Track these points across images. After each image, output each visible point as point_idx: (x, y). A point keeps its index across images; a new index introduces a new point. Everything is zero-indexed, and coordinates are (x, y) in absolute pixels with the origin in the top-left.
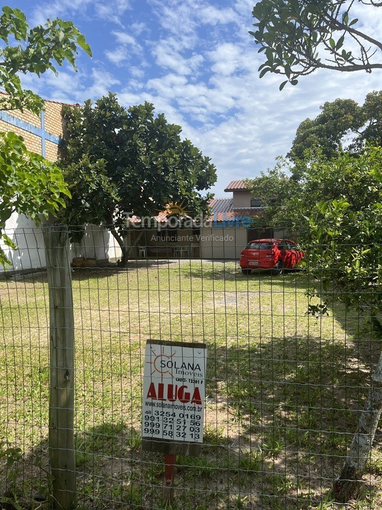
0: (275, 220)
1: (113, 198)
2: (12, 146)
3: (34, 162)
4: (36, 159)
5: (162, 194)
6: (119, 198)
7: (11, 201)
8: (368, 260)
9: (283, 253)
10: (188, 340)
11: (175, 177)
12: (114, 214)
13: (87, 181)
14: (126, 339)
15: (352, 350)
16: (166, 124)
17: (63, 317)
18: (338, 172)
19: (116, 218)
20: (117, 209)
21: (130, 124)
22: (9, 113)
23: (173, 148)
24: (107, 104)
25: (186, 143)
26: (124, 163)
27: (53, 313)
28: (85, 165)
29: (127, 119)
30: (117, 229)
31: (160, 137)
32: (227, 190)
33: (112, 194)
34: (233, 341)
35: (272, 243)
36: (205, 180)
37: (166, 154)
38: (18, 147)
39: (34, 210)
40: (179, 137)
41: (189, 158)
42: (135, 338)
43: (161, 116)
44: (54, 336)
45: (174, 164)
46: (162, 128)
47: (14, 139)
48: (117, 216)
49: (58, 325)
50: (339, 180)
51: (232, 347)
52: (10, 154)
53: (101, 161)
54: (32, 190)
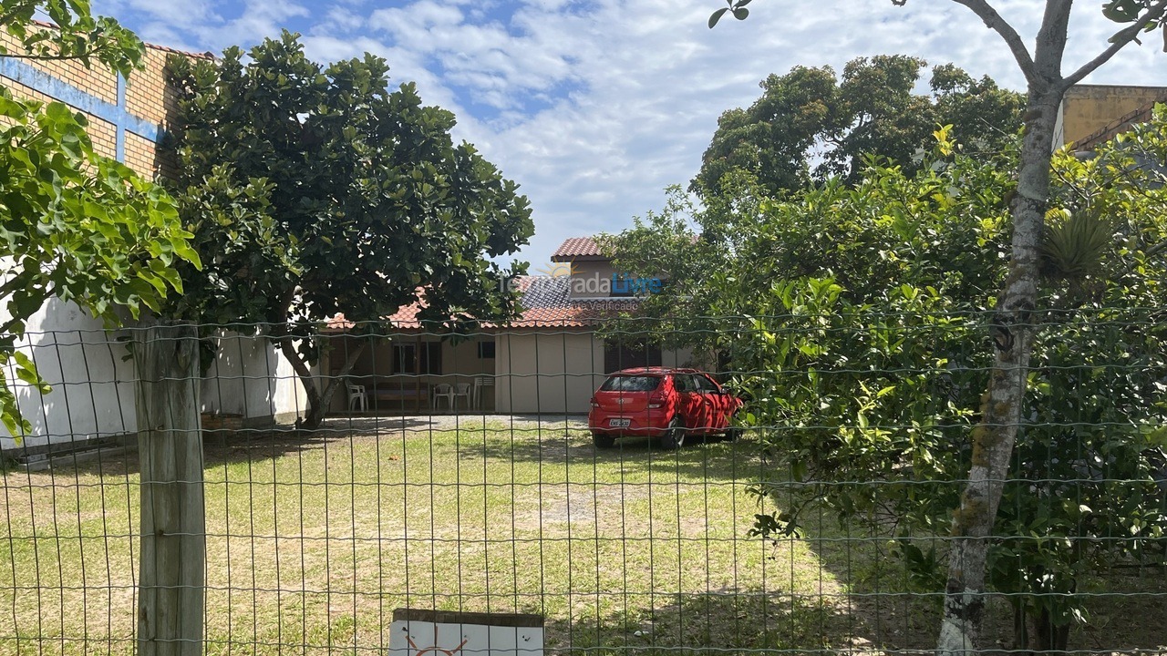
0: (666, 326)
1: (286, 269)
2: (57, 135)
3: (109, 182)
4: (114, 175)
5: (409, 267)
6: (302, 269)
7: (43, 270)
8: (889, 412)
9: (685, 400)
10: (474, 605)
11: (437, 227)
12: (291, 309)
13: (220, 227)
14: (322, 611)
15: (851, 618)
16: (421, 106)
17: (177, 558)
18: (813, 218)
19: (296, 318)
20: (298, 297)
21: (333, 102)
22: (38, 67)
23: (436, 161)
24: (277, 58)
25: (465, 151)
26: (318, 192)
27: (150, 547)
28: (216, 190)
29: (326, 90)
30: (296, 345)
31: (405, 134)
32: (556, 259)
33: (284, 259)
34: (581, 606)
35: (659, 378)
36: (508, 233)
37: (415, 173)
38: (73, 140)
39: (104, 294)
40: (449, 136)
41: (470, 186)
42: (341, 607)
43: (409, 89)
44: (151, 609)
45: (435, 196)
46: (408, 115)
47: (63, 120)
48: (296, 312)
49: (162, 579)
50: (818, 235)
51: (581, 622)
52: (50, 157)
53: (257, 186)
54: (103, 245)
